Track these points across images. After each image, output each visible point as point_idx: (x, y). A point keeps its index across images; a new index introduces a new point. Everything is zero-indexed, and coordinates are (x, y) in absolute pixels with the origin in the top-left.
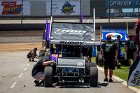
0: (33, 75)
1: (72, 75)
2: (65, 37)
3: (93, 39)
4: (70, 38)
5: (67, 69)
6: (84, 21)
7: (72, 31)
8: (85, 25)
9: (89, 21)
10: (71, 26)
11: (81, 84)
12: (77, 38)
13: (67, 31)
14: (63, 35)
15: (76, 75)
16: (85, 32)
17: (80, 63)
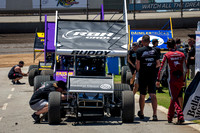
1: (94, 104)
2: (80, 44)
3: (125, 46)
4: (88, 45)
5: (85, 95)
7: (90, 34)
12: (99, 45)
13: (83, 34)
15: (100, 104)
17: (106, 85)
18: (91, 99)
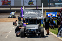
0: (15, 32)
1: (33, 32)
2: (30, 16)
3: (42, 16)
4: (32, 16)
6: (38, 8)
7: (33, 13)
8: (38, 10)
9: (40, 8)
10: (32, 10)
11: (37, 36)
12: (35, 16)
13: (31, 13)
14: (29, 14)
15: (35, 32)
16: (38, 13)
17: (36, 27)
18: (32, 31)
